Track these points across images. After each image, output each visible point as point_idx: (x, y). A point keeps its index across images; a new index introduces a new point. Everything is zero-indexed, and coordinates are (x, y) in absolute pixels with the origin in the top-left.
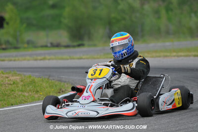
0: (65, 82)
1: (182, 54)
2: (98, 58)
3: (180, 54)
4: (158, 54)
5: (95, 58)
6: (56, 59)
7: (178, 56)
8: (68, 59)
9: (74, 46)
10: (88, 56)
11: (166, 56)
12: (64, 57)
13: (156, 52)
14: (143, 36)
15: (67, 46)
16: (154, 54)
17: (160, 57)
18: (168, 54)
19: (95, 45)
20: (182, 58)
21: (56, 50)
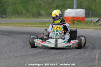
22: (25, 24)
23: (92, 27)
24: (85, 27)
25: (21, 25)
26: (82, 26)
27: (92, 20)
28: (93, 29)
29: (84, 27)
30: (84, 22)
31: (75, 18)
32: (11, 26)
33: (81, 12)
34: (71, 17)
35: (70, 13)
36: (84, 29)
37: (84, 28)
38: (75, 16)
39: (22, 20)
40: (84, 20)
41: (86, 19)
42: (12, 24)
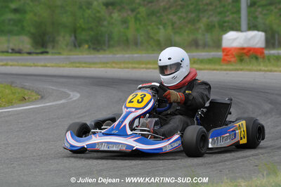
0: (29, 90)
1: (151, 66)
2: (64, 67)
3: (149, 66)
4: (126, 66)
5: (60, 67)
6: (18, 66)
7: (147, 68)
8: (31, 66)
9: (37, 53)
10: (52, 65)
11: (135, 68)
12: (28, 64)
13: (124, 62)
14: (109, 46)
15: (29, 53)
16: (122, 65)
17: (128, 68)
18: (136, 66)
19: (59, 53)
20: (151, 70)
21: (17, 56)
22: (143, 64)
24: (266, 69)
25: (134, 66)
26: (259, 65)
27: (278, 53)
29: (263, 68)
30: (264, 58)
32: (114, 68)
33: (255, 38)
34: (236, 49)
35: (233, 39)
36: (263, 73)
37: (263, 71)
38: (245, 46)
39: (137, 55)
40: (262, 53)
41: (266, 52)
42: (116, 63)
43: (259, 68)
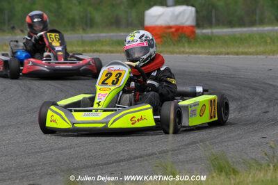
23: (207, 51)
24: (191, 51)
26: (184, 46)
27: (212, 33)
28: (209, 53)
29: (187, 50)
31: (173, 30)
34: (161, 28)
35: (158, 15)
36: (187, 55)
37: (187, 53)
38: (172, 24)
40: (193, 32)
41: (198, 31)
43: (182, 49)
